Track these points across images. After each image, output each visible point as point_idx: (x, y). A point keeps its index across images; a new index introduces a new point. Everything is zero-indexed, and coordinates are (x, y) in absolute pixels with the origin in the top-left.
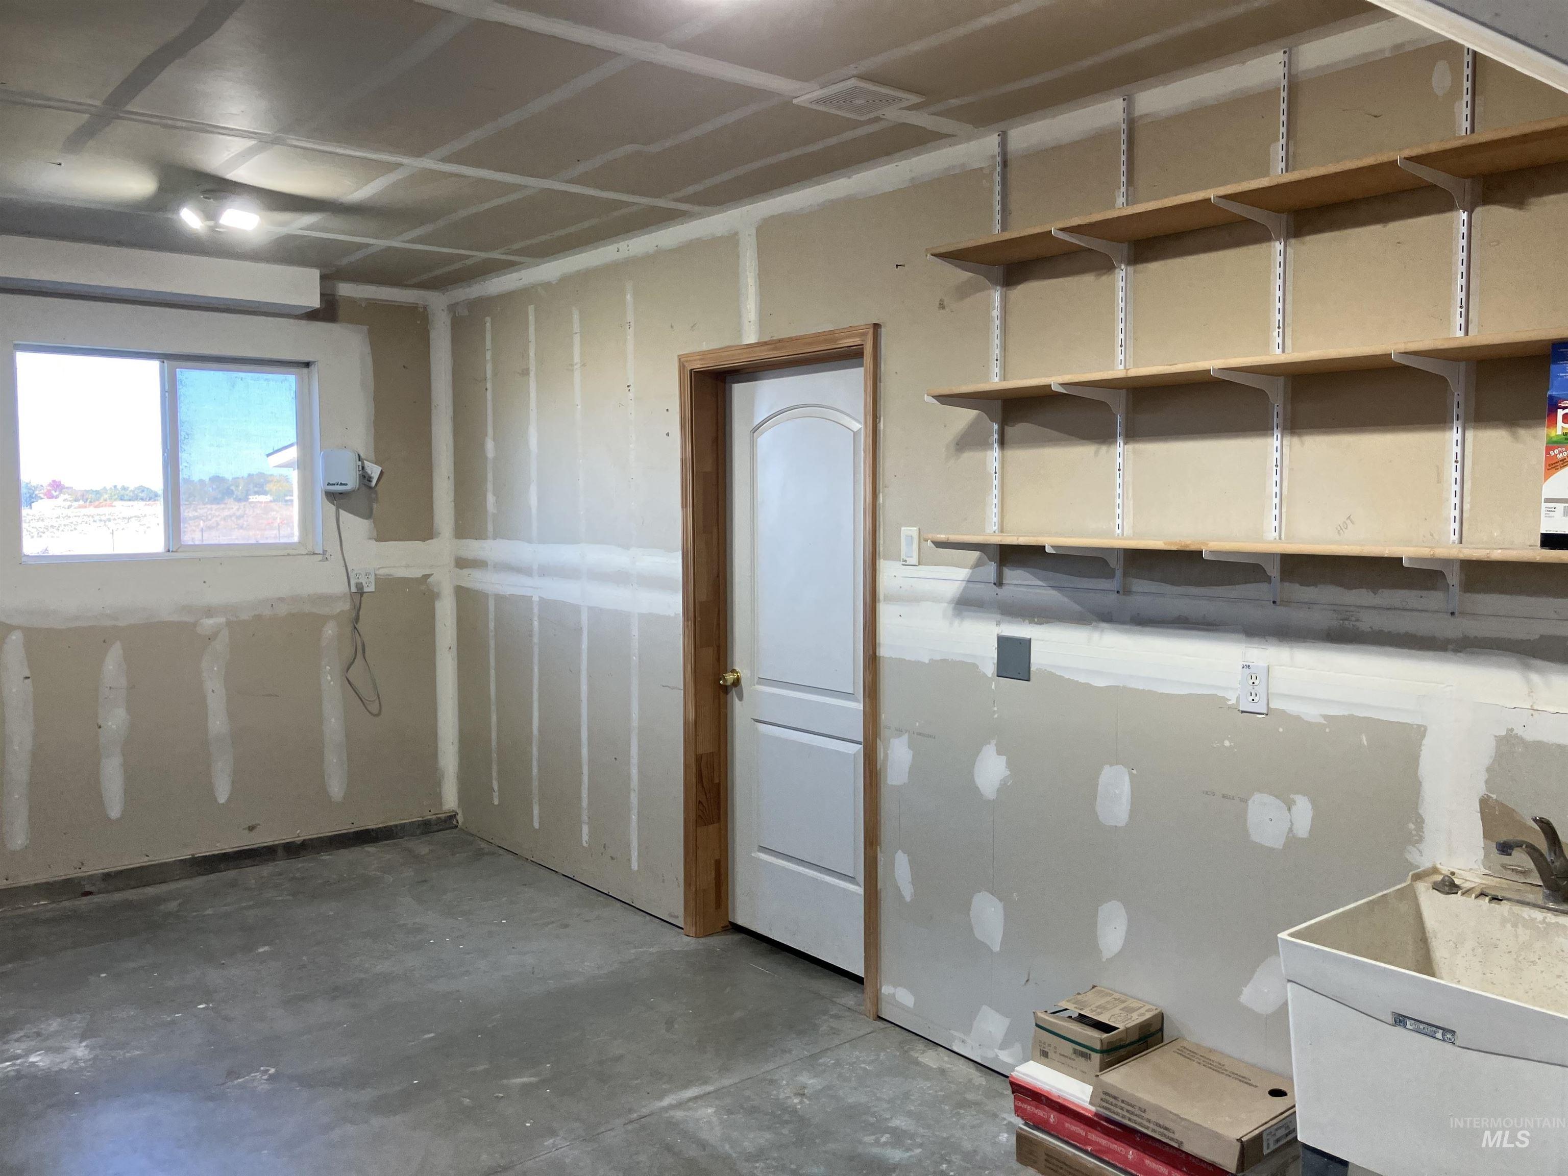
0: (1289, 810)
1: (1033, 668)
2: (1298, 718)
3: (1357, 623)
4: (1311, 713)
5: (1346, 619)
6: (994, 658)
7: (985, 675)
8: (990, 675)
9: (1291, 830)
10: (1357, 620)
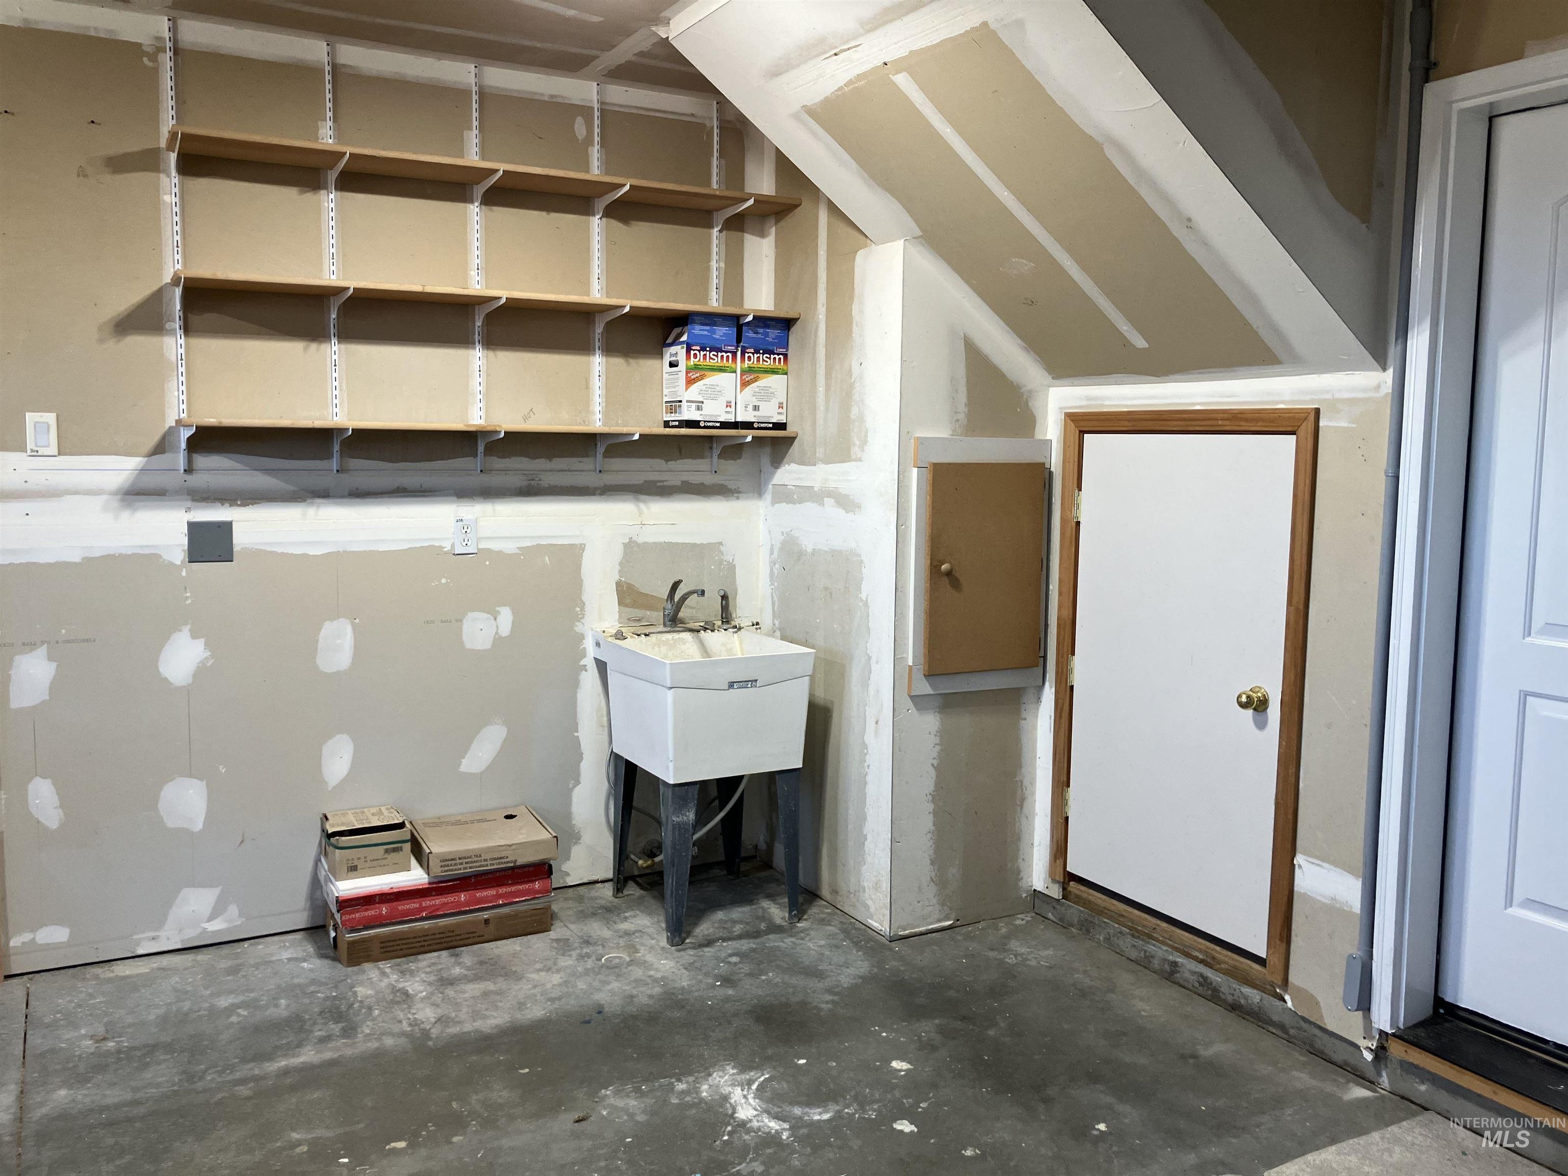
0: (495, 619)
1: (236, 548)
2: (500, 553)
3: (541, 482)
4: (509, 547)
5: (533, 480)
6: (183, 545)
7: (172, 564)
8: (178, 562)
9: (497, 633)
10: (540, 480)
